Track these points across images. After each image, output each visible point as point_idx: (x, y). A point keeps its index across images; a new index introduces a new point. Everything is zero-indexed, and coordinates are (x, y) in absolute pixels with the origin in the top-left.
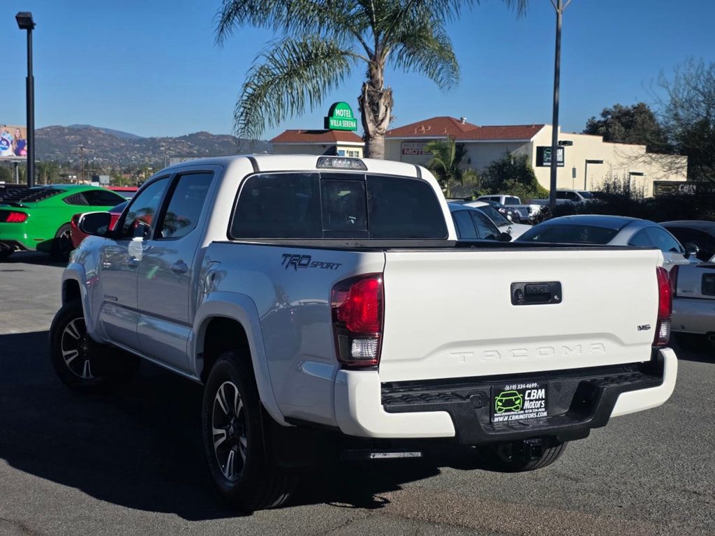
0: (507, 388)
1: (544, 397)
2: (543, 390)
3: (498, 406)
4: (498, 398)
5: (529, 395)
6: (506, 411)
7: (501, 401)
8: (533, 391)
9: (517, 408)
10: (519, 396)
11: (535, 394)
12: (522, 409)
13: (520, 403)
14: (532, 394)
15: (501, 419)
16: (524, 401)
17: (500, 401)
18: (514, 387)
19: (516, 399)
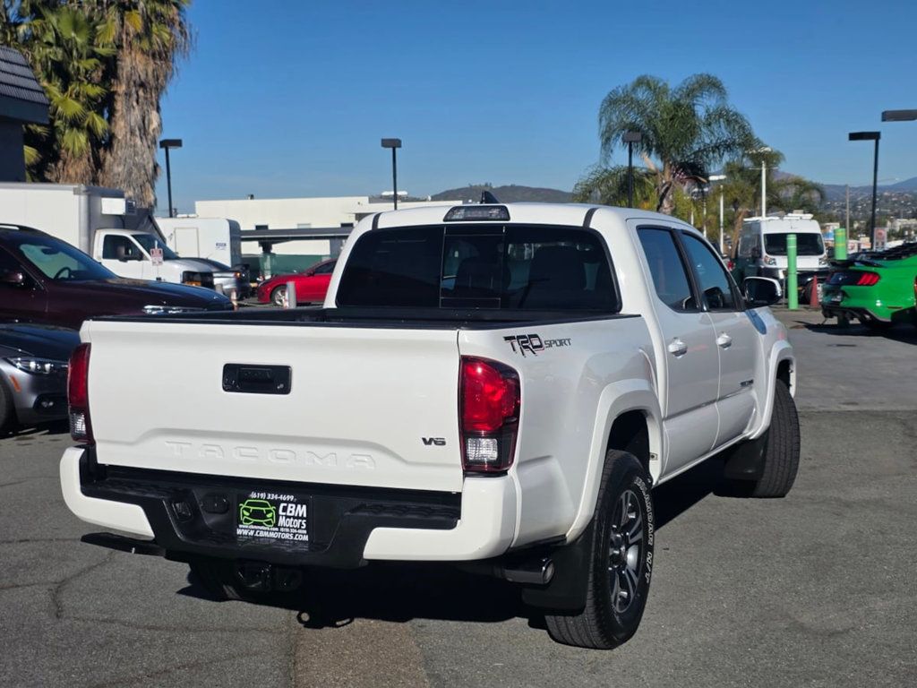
0: (253, 495)
1: (305, 515)
2: (304, 507)
3: (243, 515)
4: (244, 506)
5: (285, 509)
6: (255, 524)
7: (248, 510)
8: (290, 505)
9: (269, 523)
10: (272, 508)
11: (293, 510)
12: (276, 525)
13: (272, 518)
14: (289, 509)
15: (245, 532)
16: (278, 516)
17: (245, 509)
18: (263, 495)
19: (269, 512)
